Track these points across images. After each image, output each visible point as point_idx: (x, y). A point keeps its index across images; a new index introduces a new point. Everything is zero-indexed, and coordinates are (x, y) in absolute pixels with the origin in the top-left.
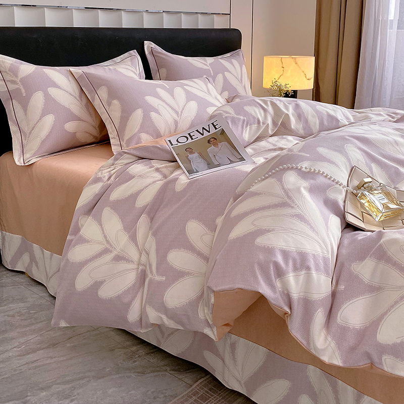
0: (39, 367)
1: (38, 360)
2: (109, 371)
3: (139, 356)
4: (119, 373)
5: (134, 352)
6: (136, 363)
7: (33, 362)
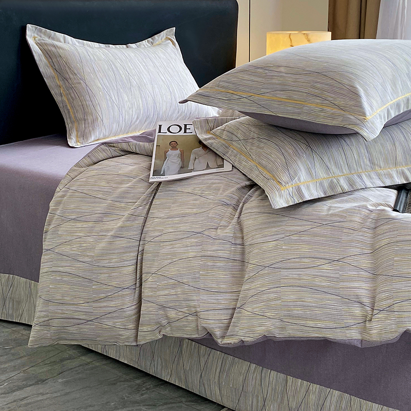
0: (29, 404)
1: (27, 397)
2: (114, 405)
3: (147, 389)
4: (126, 407)
5: (139, 385)
6: (145, 396)
7: (22, 400)
